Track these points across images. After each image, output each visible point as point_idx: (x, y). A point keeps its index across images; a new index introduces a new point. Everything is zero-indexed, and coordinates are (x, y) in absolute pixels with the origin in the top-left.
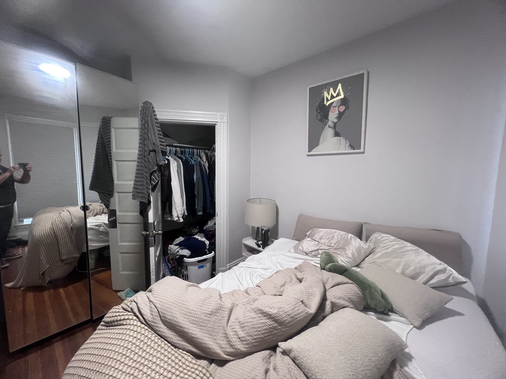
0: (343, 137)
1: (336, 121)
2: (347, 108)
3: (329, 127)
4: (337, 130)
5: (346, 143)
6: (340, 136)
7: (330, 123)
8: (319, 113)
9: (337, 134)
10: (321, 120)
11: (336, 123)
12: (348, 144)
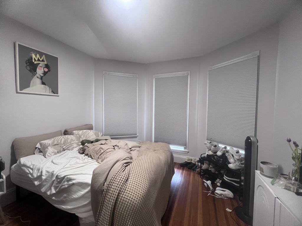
0: (47, 86)
1: (42, 75)
2: (49, 71)
3: (37, 77)
4: (43, 81)
5: (50, 90)
6: (45, 85)
7: (38, 75)
8: (28, 65)
9: (43, 83)
10: (30, 71)
11: (42, 76)
12: (51, 91)
